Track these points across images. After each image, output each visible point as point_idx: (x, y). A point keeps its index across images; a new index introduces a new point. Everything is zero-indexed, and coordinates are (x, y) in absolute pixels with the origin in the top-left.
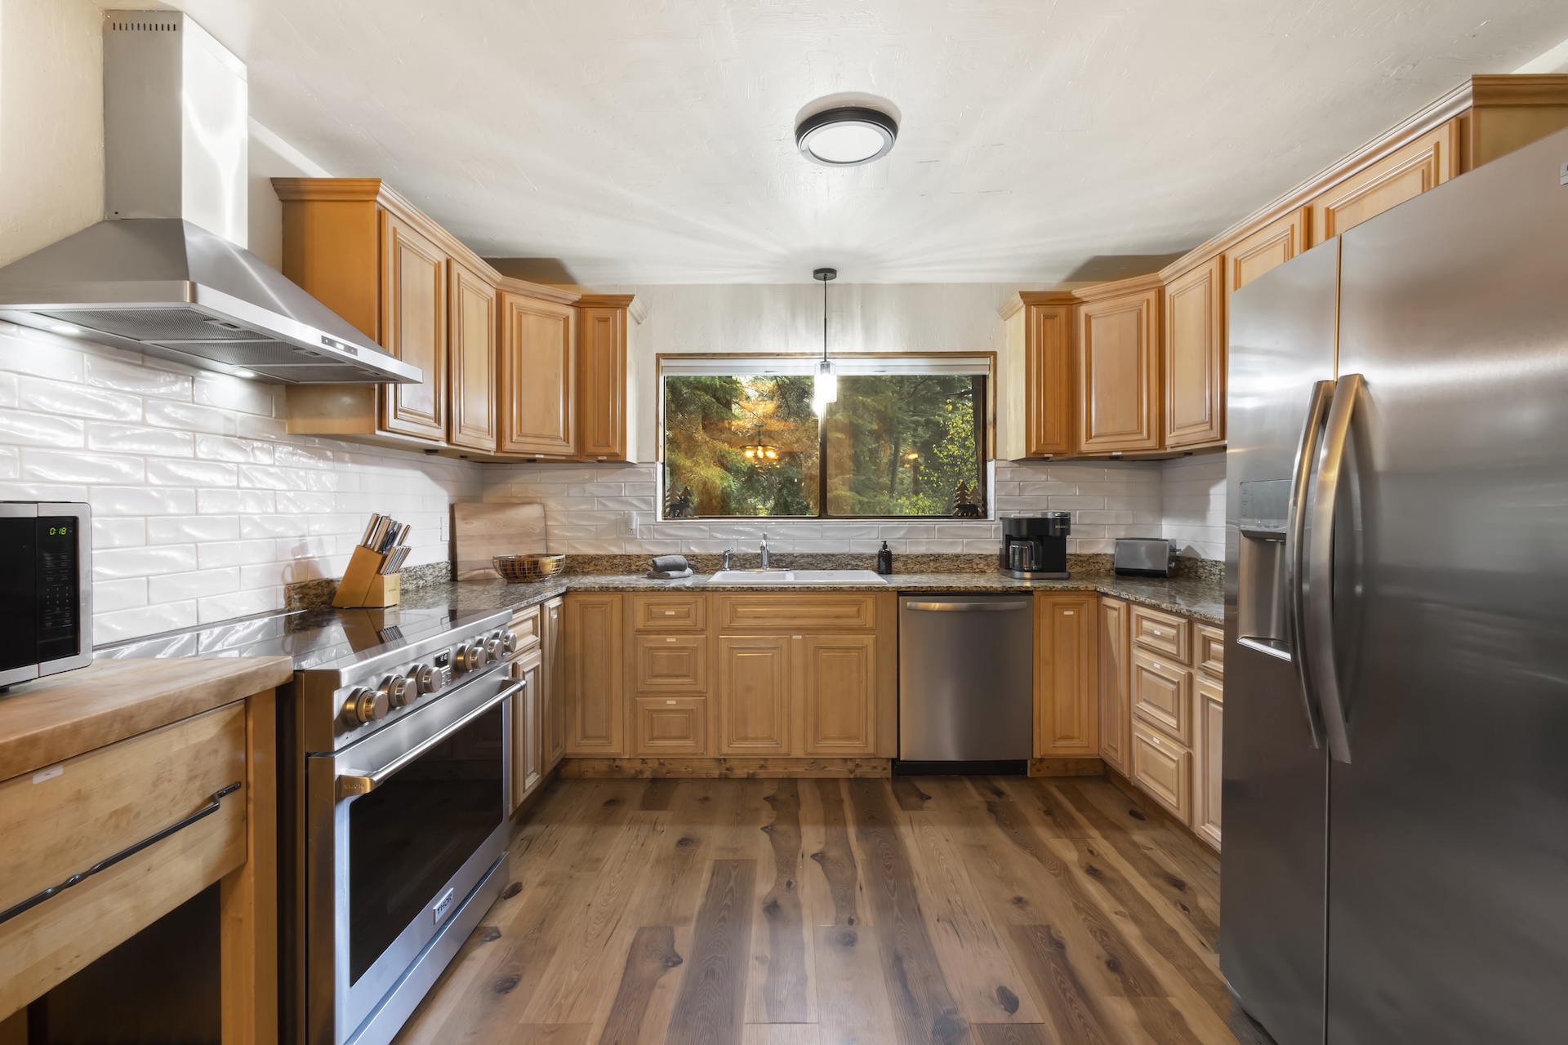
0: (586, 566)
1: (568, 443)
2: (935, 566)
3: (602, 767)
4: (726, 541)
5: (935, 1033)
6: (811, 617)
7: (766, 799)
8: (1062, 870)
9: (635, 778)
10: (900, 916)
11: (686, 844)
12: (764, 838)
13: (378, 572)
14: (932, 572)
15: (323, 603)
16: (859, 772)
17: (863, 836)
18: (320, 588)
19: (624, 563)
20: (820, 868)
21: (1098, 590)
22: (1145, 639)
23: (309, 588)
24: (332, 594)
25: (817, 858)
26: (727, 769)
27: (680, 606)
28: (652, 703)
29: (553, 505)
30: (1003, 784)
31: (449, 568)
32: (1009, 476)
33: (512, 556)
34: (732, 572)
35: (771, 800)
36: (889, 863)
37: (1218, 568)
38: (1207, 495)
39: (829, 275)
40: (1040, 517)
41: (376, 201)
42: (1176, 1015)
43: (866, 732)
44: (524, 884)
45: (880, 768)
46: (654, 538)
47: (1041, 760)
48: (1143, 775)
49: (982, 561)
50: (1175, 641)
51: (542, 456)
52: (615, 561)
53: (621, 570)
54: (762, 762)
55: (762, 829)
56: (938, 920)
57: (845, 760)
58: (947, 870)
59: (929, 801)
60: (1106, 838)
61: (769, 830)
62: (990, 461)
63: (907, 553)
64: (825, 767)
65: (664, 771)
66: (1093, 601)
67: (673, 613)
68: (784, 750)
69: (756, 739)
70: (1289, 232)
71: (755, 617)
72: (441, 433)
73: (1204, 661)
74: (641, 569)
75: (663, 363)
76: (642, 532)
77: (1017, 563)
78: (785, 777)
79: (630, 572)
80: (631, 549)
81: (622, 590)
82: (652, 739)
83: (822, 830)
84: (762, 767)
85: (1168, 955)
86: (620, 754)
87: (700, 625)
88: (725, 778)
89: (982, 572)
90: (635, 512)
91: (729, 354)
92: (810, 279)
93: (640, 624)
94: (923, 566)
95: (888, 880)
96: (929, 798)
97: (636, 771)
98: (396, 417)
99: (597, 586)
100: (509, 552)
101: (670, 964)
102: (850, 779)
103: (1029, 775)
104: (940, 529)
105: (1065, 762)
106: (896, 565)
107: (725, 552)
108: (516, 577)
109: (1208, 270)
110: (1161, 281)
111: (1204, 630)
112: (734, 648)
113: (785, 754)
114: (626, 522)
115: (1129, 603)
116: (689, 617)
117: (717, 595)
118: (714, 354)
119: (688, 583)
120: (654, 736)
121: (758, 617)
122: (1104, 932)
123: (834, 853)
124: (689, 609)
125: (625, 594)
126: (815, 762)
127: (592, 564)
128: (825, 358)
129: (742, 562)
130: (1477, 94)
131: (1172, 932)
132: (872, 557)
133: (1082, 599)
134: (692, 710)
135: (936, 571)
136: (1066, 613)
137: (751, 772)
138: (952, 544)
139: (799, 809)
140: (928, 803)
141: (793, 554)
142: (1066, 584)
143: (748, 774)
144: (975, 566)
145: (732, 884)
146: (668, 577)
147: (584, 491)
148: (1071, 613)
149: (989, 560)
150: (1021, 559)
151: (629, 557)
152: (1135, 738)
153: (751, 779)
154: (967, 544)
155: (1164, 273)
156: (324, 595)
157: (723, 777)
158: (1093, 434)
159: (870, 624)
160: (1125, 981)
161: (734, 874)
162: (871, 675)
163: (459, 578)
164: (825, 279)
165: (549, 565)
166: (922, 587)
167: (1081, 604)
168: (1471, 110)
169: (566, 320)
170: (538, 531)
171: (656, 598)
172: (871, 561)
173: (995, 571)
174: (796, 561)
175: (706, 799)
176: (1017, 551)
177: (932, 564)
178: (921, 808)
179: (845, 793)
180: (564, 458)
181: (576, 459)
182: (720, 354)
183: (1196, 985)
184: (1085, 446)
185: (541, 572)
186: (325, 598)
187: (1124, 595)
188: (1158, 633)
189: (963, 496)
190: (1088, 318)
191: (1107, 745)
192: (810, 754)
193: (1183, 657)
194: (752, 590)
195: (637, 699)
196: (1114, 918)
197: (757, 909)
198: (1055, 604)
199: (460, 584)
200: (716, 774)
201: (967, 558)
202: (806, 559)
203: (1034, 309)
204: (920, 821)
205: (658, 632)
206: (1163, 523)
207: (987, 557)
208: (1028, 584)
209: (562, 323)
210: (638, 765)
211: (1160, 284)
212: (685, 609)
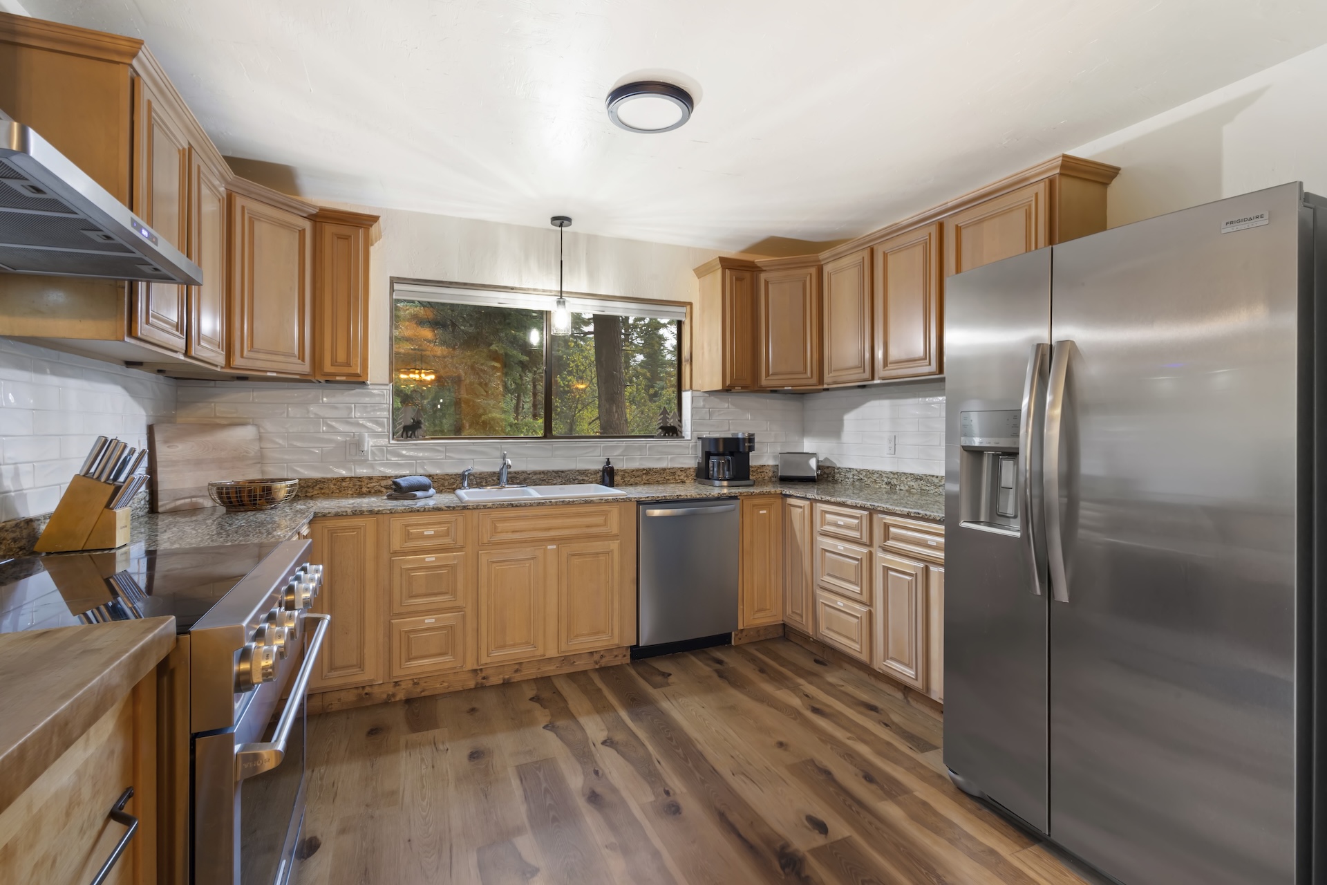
0: (310, 490)
1: (303, 360)
2: (647, 478)
3: (350, 697)
4: (462, 461)
5: (783, 868)
6: (565, 528)
7: (531, 699)
8: (795, 714)
9: (387, 703)
10: (703, 778)
11: (478, 757)
12: (550, 735)
13: (108, 506)
14: (645, 484)
15: (21, 549)
16: (604, 662)
17: (635, 716)
18: (18, 530)
19: (354, 485)
20: (615, 753)
21: (784, 493)
22: (828, 528)
23: (7, 531)
24: (33, 537)
25: (608, 744)
26: (484, 678)
27: (439, 526)
28: (408, 623)
29: (269, 426)
30: (718, 654)
31: (147, 499)
32: (701, 404)
33: (228, 481)
34: (471, 490)
35: (535, 699)
36: (669, 736)
37: (852, 473)
38: (841, 421)
39: (565, 222)
40: (730, 436)
41: (131, 66)
42: (925, 804)
43: (612, 625)
44: (319, 837)
45: (620, 656)
46: (387, 460)
47: (742, 631)
48: (827, 631)
49: (683, 473)
50: (858, 528)
51: (275, 374)
52: (344, 484)
53: (351, 493)
54: (517, 667)
55: (544, 728)
56: (733, 774)
57: (592, 653)
58: (717, 731)
59: (671, 677)
60: (811, 683)
61: (550, 727)
62: (686, 391)
63: (624, 468)
64: (574, 662)
65: (419, 690)
66: (779, 501)
67: (433, 533)
68: (540, 652)
69: (513, 645)
70: (928, 237)
71: (513, 532)
72: (180, 343)
73: (885, 542)
74: (373, 491)
75: (396, 286)
76: (373, 453)
77: (715, 474)
78: (539, 676)
79: (361, 494)
80: (363, 471)
81: (378, 512)
82: (409, 659)
83: (597, 718)
84: (517, 671)
85: (895, 761)
86: (373, 680)
87: (460, 542)
88: (480, 688)
89: (683, 482)
90: (366, 434)
91: (465, 284)
92: (548, 224)
93: (396, 546)
94: (637, 479)
95: (677, 750)
96: (670, 675)
97: (388, 695)
98: (147, 322)
99: (349, 511)
100: (229, 479)
101: (528, 875)
102: (596, 670)
103: (733, 643)
104: (650, 447)
105: (757, 630)
106: (617, 478)
107: (464, 472)
108: (243, 505)
109: (861, 257)
110: (820, 261)
111: (885, 519)
112: (493, 562)
113: (541, 656)
114: (357, 444)
115: (813, 501)
116: (448, 535)
117: (476, 512)
118: (451, 283)
119: (431, 503)
120: (411, 657)
121: (516, 531)
122: (850, 756)
123: (619, 737)
124: (448, 529)
125: (380, 516)
126: (566, 659)
127: (316, 488)
128: (561, 296)
129: (479, 481)
130: (1063, 166)
131: (888, 744)
132: (596, 472)
133: (772, 500)
134: (451, 627)
135: (648, 483)
136: (761, 512)
137: (507, 677)
138: (659, 459)
139: (568, 704)
140: (671, 679)
141: (526, 472)
142: (751, 490)
143: (504, 680)
144: (677, 478)
145: (544, 785)
146: (414, 497)
147: (308, 412)
148: (765, 512)
149: (688, 472)
150: (719, 471)
151: (359, 479)
152: (820, 603)
153: (507, 684)
154: (672, 459)
155: (823, 255)
156: (22, 538)
157: (479, 686)
158: (771, 373)
159: (615, 530)
160: (882, 788)
161: (541, 775)
162: (616, 575)
163: (160, 510)
164: (561, 225)
165: (282, 490)
166: (658, 497)
167: (771, 505)
168: (1057, 175)
169: (302, 233)
170: (252, 454)
171: (415, 519)
172: (595, 476)
173: (693, 481)
174: (529, 478)
175: (473, 710)
176: (716, 464)
177: (644, 477)
178: (668, 685)
179: (599, 683)
180: (298, 377)
181: (309, 378)
182: (456, 283)
183: (923, 779)
184: (764, 382)
185: (273, 499)
186: (23, 543)
187: (809, 495)
188: (842, 523)
189: (665, 419)
190: (767, 283)
191: (790, 612)
192: (564, 652)
193: (865, 539)
194: (511, 505)
195: (393, 621)
196: (850, 742)
197: (581, 803)
198: (754, 506)
199: (161, 517)
200: (472, 684)
201: (671, 471)
202: (538, 476)
203: (728, 272)
204: (674, 696)
205: (415, 552)
206: (805, 440)
207: (686, 469)
208: (725, 491)
209: (297, 235)
210: (390, 689)
211: (819, 263)
212: (443, 528)
